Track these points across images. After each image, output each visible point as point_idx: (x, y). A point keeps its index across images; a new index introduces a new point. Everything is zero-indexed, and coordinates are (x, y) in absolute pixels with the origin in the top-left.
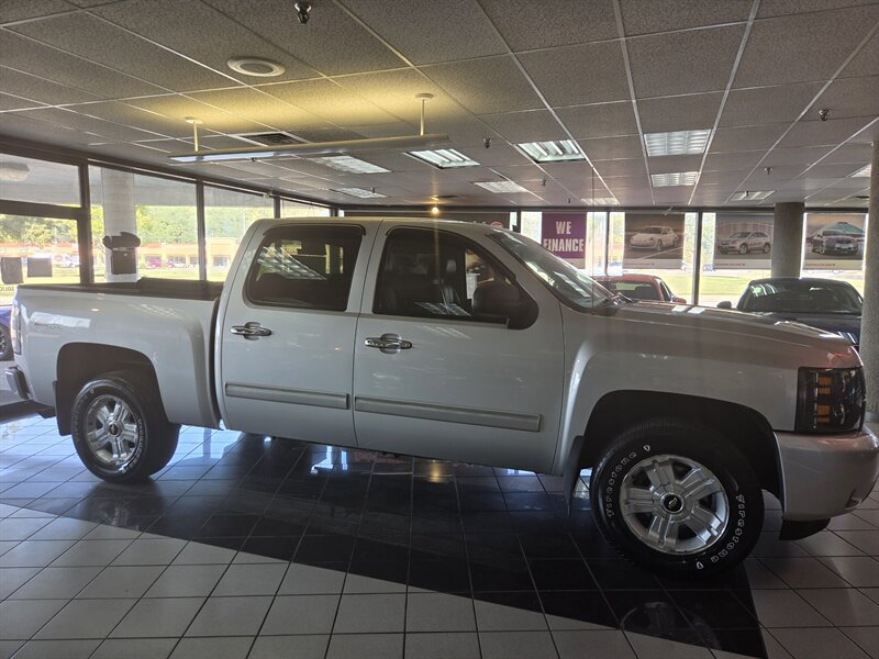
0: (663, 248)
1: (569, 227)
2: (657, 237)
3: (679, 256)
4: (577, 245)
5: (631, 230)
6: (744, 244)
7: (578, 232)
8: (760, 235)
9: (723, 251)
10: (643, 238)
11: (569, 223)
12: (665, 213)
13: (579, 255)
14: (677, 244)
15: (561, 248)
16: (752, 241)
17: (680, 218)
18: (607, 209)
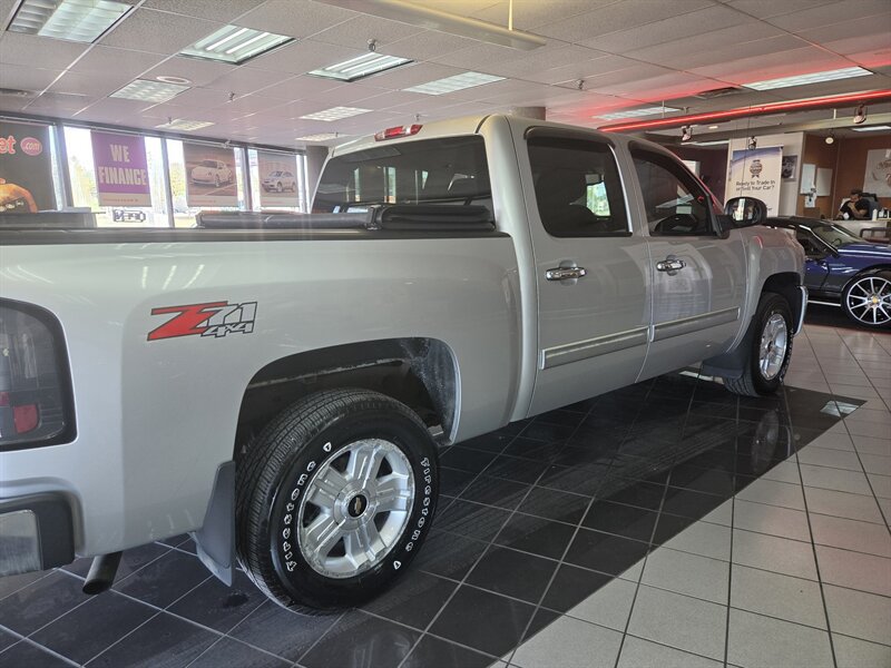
0: (222, 184)
1: (126, 153)
2: (214, 171)
3: (233, 193)
4: (139, 176)
5: (190, 163)
6: (279, 183)
7: (138, 161)
8: (288, 174)
9: (267, 189)
10: (202, 172)
11: (125, 148)
12: (224, 146)
13: (143, 190)
14: (231, 180)
15: (122, 181)
16: (284, 179)
17: (231, 153)
18: (162, 134)
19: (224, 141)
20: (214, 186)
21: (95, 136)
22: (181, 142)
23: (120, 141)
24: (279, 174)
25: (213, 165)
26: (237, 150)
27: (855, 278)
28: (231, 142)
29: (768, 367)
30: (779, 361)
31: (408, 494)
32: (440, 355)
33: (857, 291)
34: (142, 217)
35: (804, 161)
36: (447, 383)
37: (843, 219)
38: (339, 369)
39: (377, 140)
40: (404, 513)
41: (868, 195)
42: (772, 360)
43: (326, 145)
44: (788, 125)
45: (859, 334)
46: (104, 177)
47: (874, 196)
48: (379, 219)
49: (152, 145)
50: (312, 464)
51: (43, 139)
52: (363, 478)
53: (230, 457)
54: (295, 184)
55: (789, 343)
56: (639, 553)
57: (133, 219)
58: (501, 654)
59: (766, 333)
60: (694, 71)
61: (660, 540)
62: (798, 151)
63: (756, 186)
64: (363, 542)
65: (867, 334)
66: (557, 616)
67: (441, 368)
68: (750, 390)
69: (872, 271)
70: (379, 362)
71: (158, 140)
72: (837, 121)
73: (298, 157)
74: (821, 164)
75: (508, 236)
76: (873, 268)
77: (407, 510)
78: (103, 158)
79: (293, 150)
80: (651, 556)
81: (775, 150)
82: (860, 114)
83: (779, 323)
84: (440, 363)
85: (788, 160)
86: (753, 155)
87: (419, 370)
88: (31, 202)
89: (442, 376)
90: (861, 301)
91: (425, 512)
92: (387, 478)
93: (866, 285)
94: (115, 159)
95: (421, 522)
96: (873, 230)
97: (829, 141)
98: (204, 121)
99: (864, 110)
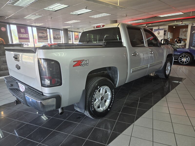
0: (45, 37)
1: (24, 31)
2: (43, 34)
3: (47, 39)
4: (27, 36)
5: (38, 32)
6: (57, 37)
7: (27, 32)
8: (59, 35)
9: (54, 38)
10: (41, 35)
11: (24, 29)
12: (45, 29)
13: (28, 39)
14: (47, 36)
15: (23, 37)
16: (58, 36)
17: (47, 30)
18: (32, 26)
19: (45, 28)
20: (43, 38)
21: (17, 27)
22: (36, 28)
23: (23, 28)
24: (57, 35)
25: (43, 33)
26: (48, 30)
27: (180, 55)
28: (47, 28)
29: (167, 73)
30: (169, 71)
31: (110, 96)
32: (114, 70)
33: (181, 58)
34: (28, 45)
35: (168, 32)
36: (115, 76)
37: (176, 43)
38: (95, 73)
39: (94, 28)
40: (109, 100)
41: (180, 38)
42: (168, 71)
43: (67, 28)
44: (165, 24)
45: (181, 66)
46: (19, 36)
47: (182, 38)
48: (105, 44)
49: (29, 28)
50: (96, 90)
51: (6, 28)
52: (103, 93)
53: (84, 89)
54: (60, 37)
55: (171, 68)
56: (152, 106)
57: (26, 45)
58: (132, 123)
59: (167, 66)
60: (149, 13)
61: (154, 104)
62: (167, 29)
63: (159, 37)
64: (103, 105)
65: (183, 66)
66: (140, 117)
67: (114, 73)
68: (164, 77)
69: (184, 54)
70: (101, 72)
71: (31, 27)
72: (176, 23)
73: (61, 31)
74: (171, 32)
75: (125, 47)
76: (184, 53)
77: (110, 99)
78: (19, 32)
79: (60, 30)
80: (153, 106)
81: (162, 29)
82: (182, 22)
83: (169, 64)
84: (114, 72)
85: (165, 31)
86: (158, 30)
87: (109, 73)
88: (4, 42)
89: (114, 74)
90: (182, 60)
91: (113, 100)
92: (106, 94)
93: (183, 56)
94: (22, 32)
95: (112, 102)
96: (182, 45)
97: (174, 27)
98: (42, 23)
99: (182, 21)
